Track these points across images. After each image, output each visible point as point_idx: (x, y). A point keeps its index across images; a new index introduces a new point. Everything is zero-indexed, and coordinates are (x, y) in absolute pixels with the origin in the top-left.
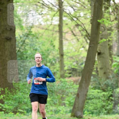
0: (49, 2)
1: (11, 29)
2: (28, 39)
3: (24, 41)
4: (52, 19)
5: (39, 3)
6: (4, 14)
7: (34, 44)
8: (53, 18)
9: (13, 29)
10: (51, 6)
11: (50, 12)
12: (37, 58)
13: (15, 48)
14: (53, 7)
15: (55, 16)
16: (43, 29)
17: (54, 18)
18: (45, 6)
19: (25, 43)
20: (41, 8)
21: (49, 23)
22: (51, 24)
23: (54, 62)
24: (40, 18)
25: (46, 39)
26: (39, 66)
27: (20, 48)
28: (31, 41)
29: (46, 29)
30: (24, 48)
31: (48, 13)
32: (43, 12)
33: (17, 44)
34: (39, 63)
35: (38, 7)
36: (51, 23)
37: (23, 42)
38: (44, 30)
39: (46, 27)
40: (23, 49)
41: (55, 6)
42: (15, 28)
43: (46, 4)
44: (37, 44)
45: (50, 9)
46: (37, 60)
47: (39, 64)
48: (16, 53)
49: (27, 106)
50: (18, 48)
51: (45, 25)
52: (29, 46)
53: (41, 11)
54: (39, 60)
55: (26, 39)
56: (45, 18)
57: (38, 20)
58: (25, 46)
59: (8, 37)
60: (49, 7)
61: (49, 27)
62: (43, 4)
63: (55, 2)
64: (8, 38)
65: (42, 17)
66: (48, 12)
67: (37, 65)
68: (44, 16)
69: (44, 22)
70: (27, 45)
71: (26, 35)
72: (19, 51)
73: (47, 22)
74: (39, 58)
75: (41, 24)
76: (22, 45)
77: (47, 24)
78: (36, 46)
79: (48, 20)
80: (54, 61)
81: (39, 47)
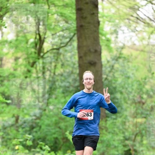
0: (145, 15)
1: (96, 51)
2: (118, 63)
3: (113, 66)
4: (149, 38)
5: (132, 16)
6: (86, 31)
7: (125, 69)
8: (150, 36)
9: (99, 50)
10: (148, 21)
11: (147, 29)
12: (87, 79)
13: (101, 75)
14: (151, 22)
15: (153, 34)
16: (137, 50)
17: (152, 36)
18: (140, 20)
19: (114, 69)
20: (135, 23)
21: (145, 42)
22: (148, 45)
23: (151, 93)
24: (133, 36)
25: (142, 64)
26: (89, 91)
27: (107, 75)
28: (122, 66)
29: (142, 51)
30: (113, 75)
31: (144, 30)
32: (137, 29)
33: (104, 70)
34: (90, 86)
35: (131, 22)
36: (148, 42)
37: (111, 67)
38: (138, 52)
39: (142, 48)
40: (111, 77)
41: (153, 21)
42: (101, 49)
43: (142, 18)
44: (129, 70)
45: (146, 25)
46: (87, 83)
47: (89, 89)
48: (102, 82)
49: (117, 151)
50: (105, 75)
51: (140, 46)
52: (119, 73)
53: (135, 27)
54: (90, 83)
55: (115, 63)
56: (140, 36)
57: (131, 39)
58: (114, 73)
59: (92, 61)
60: (145, 22)
61: (145, 47)
62: (137, 18)
63: (153, 16)
64: (92, 63)
65: (137, 35)
66: (143, 28)
67: (87, 90)
68: (139, 34)
69: (139, 42)
70: (117, 71)
71: (116, 58)
72: (106, 79)
73: (142, 42)
74: (90, 79)
75: (135, 44)
76: (110, 72)
77: (143, 44)
78: (128, 72)
79: (144, 39)
80: (153, 92)
81: (133, 74)
